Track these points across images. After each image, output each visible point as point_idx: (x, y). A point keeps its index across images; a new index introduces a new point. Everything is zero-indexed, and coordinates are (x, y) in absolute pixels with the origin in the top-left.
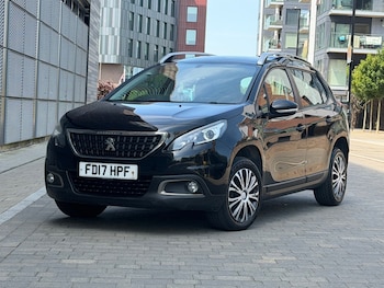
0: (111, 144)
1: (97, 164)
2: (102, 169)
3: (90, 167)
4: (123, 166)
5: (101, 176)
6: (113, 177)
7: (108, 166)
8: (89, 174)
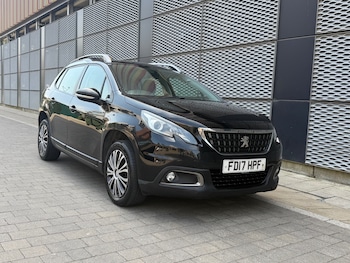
0: (245, 141)
1: (239, 161)
2: (242, 164)
3: (232, 164)
4: (257, 160)
5: (241, 171)
6: (250, 170)
7: (247, 161)
8: (232, 171)
